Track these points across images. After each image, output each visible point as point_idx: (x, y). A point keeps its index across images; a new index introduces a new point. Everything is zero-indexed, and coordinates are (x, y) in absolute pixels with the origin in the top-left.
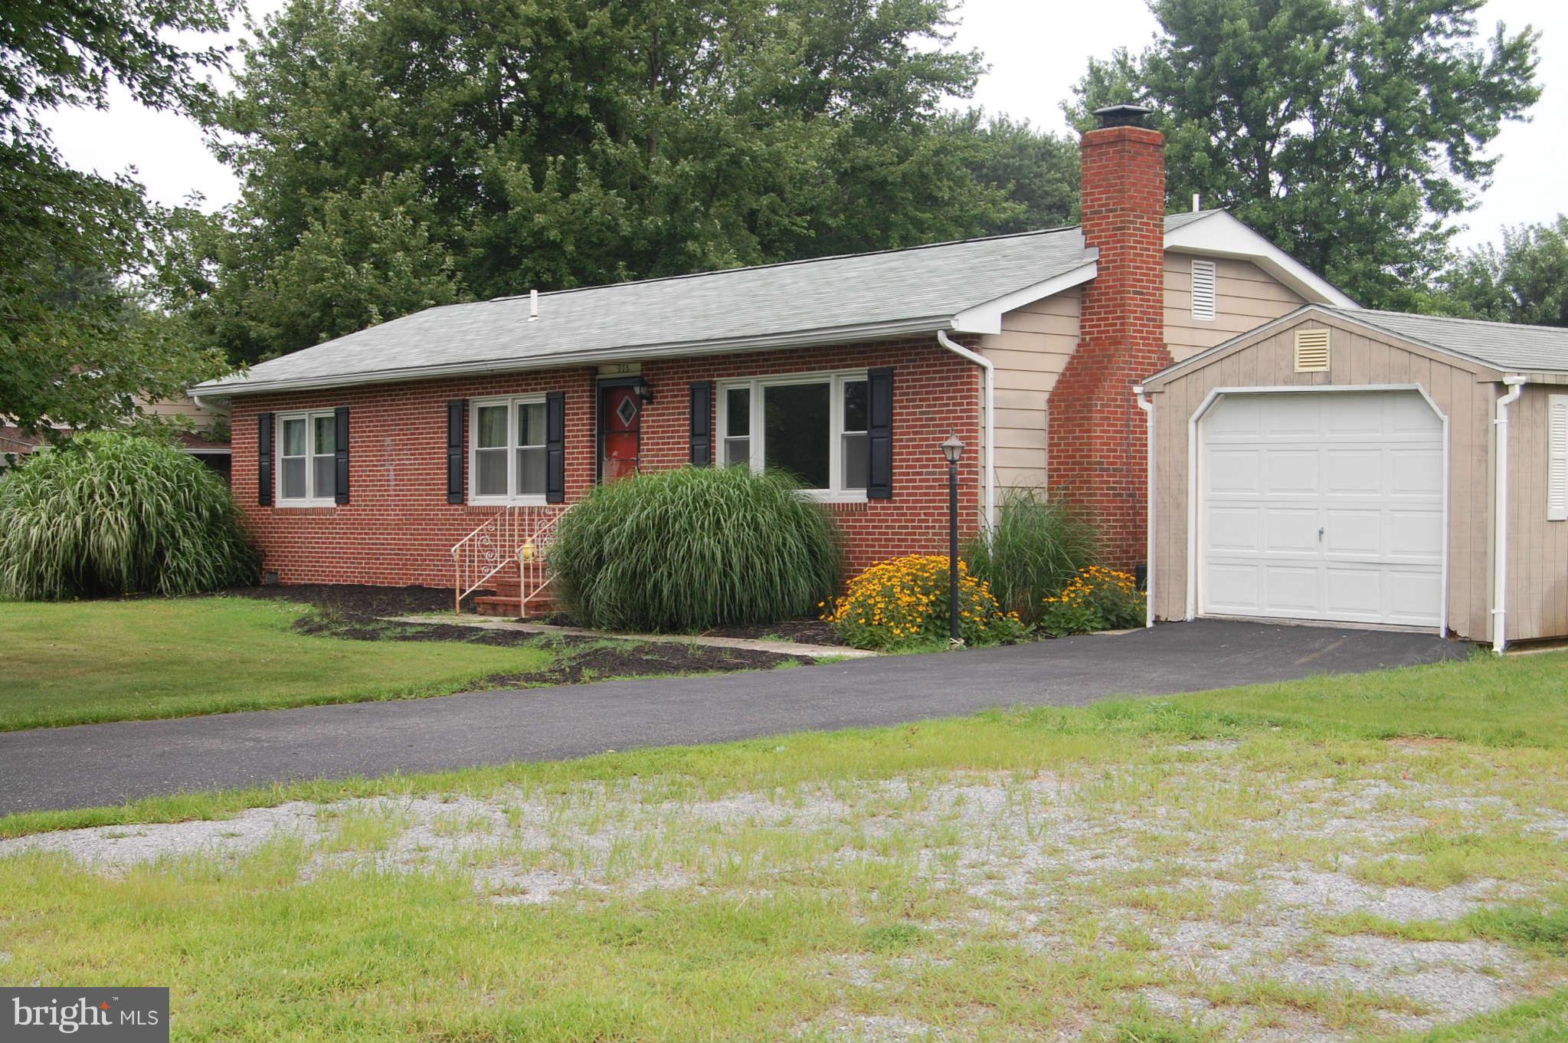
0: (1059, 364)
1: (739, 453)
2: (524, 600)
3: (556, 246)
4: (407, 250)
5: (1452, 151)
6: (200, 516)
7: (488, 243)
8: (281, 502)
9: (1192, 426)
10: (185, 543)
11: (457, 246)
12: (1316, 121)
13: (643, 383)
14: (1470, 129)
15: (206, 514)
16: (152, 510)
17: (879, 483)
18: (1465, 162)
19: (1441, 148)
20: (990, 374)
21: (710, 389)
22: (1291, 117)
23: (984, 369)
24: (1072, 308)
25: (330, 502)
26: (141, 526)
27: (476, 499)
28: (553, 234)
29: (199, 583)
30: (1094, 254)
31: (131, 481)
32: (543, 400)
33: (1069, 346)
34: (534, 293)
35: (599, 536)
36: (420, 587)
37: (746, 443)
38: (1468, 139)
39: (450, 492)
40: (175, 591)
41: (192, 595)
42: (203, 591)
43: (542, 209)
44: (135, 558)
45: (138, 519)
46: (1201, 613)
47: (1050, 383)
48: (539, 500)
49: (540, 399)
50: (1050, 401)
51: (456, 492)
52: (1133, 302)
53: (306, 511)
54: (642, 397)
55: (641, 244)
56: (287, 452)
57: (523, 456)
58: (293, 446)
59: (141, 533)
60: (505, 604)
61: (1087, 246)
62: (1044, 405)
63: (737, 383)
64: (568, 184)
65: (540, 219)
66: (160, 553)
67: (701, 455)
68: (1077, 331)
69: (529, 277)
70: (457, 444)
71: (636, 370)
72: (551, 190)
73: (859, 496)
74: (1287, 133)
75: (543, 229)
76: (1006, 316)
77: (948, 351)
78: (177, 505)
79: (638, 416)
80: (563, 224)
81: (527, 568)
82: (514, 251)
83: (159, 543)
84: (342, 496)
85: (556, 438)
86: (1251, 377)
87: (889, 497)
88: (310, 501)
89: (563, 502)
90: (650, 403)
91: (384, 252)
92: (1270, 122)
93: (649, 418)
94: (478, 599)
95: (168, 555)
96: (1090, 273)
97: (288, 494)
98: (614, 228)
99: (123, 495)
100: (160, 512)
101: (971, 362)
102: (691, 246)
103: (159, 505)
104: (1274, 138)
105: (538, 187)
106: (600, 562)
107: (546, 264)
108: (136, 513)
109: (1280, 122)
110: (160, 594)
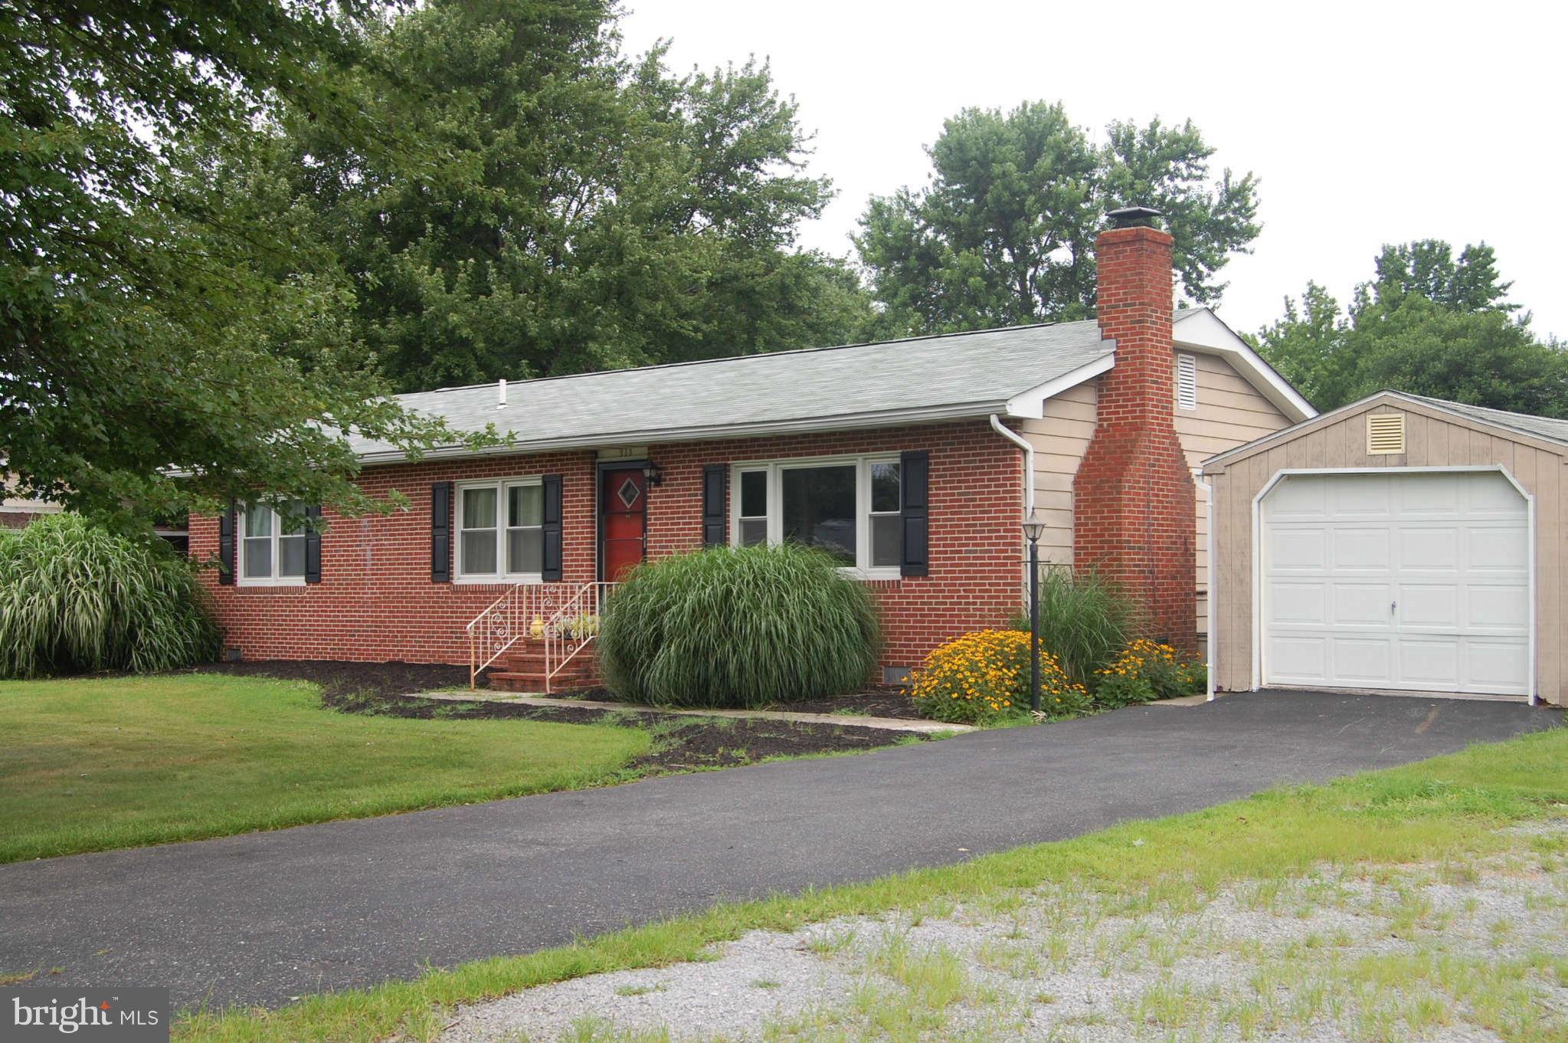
0: (1081, 448)
1: (755, 533)
2: (549, 676)
3: (465, 343)
4: (330, 345)
5: (1187, 277)
6: (169, 594)
7: (403, 341)
8: (243, 581)
9: (1255, 505)
10: (157, 621)
11: (373, 342)
12: (1077, 248)
13: (653, 466)
14: (1202, 260)
15: (175, 592)
16: (126, 590)
17: (914, 563)
18: (1197, 287)
19: (1180, 273)
20: (1031, 457)
21: (723, 473)
22: (1054, 246)
23: (1025, 452)
24: (1090, 396)
25: (299, 581)
26: (115, 605)
27: (461, 578)
28: (465, 332)
29: (172, 661)
30: (1110, 346)
31: (105, 561)
32: (539, 483)
33: (1088, 431)
34: (503, 382)
35: (654, 614)
36: (400, 663)
37: (764, 524)
38: (1201, 267)
39: (434, 571)
40: (148, 669)
41: (164, 672)
42: (176, 668)
43: (454, 309)
44: (107, 638)
45: (112, 598)
46: (1265, 685)
47: (1073, 466)
48: (535, 579)
49: (536, 481)
50: (1076, 483)
51: (441, 570)
52: (1151, 390)
53: (273, 590)
54: (651, 479)
55: (544, 344)
56: (249, 533)
57: (513, 536)
58: (256, 527)
59: (115, 610)
60: (524, 680)
61: (1103, 338)
62: (1070, 487)
63: (753, 466)
64: (480, 287)
65: (454, 318)
66: (132, 634)
67: (714, 533)
68: (1094, 418)
69: (441, 371)
70: (442, 525)
71: (642, 454)
72: (461, 291)
73: (891, 573)
74: (1048, 259)
75: (456, 327)
76: (1047, 402)
77: (999, 435)
78: (148, 585)
79: (644, 499)
80: (472, 323)
81: (551, 645)
82: (426, 348)
83: (132, 622)
84: (313, 574)
85: (552, 518)
86: (1317, 460)
87: (925, 574)
88: (275, 580)
89: (561, 580)
90: (658, 484)
91: (308, 348)
92: (1035, 249)
93: (656, 499)
94: (491, 675)
95: (140, 634)
96: (1108, 364)
97: (249, 573)
98: (523, 328)
99: (97, 574)
100: (133, 591)
101: (1015, 445)
102: (593, 347)
103: (132, 584)
104: (1036, 263)
105: (449, 290)
106: (658, 639)
107: (455, 360)
108: (111, 592)
109: (1044, 250)
110: (131, 671)
